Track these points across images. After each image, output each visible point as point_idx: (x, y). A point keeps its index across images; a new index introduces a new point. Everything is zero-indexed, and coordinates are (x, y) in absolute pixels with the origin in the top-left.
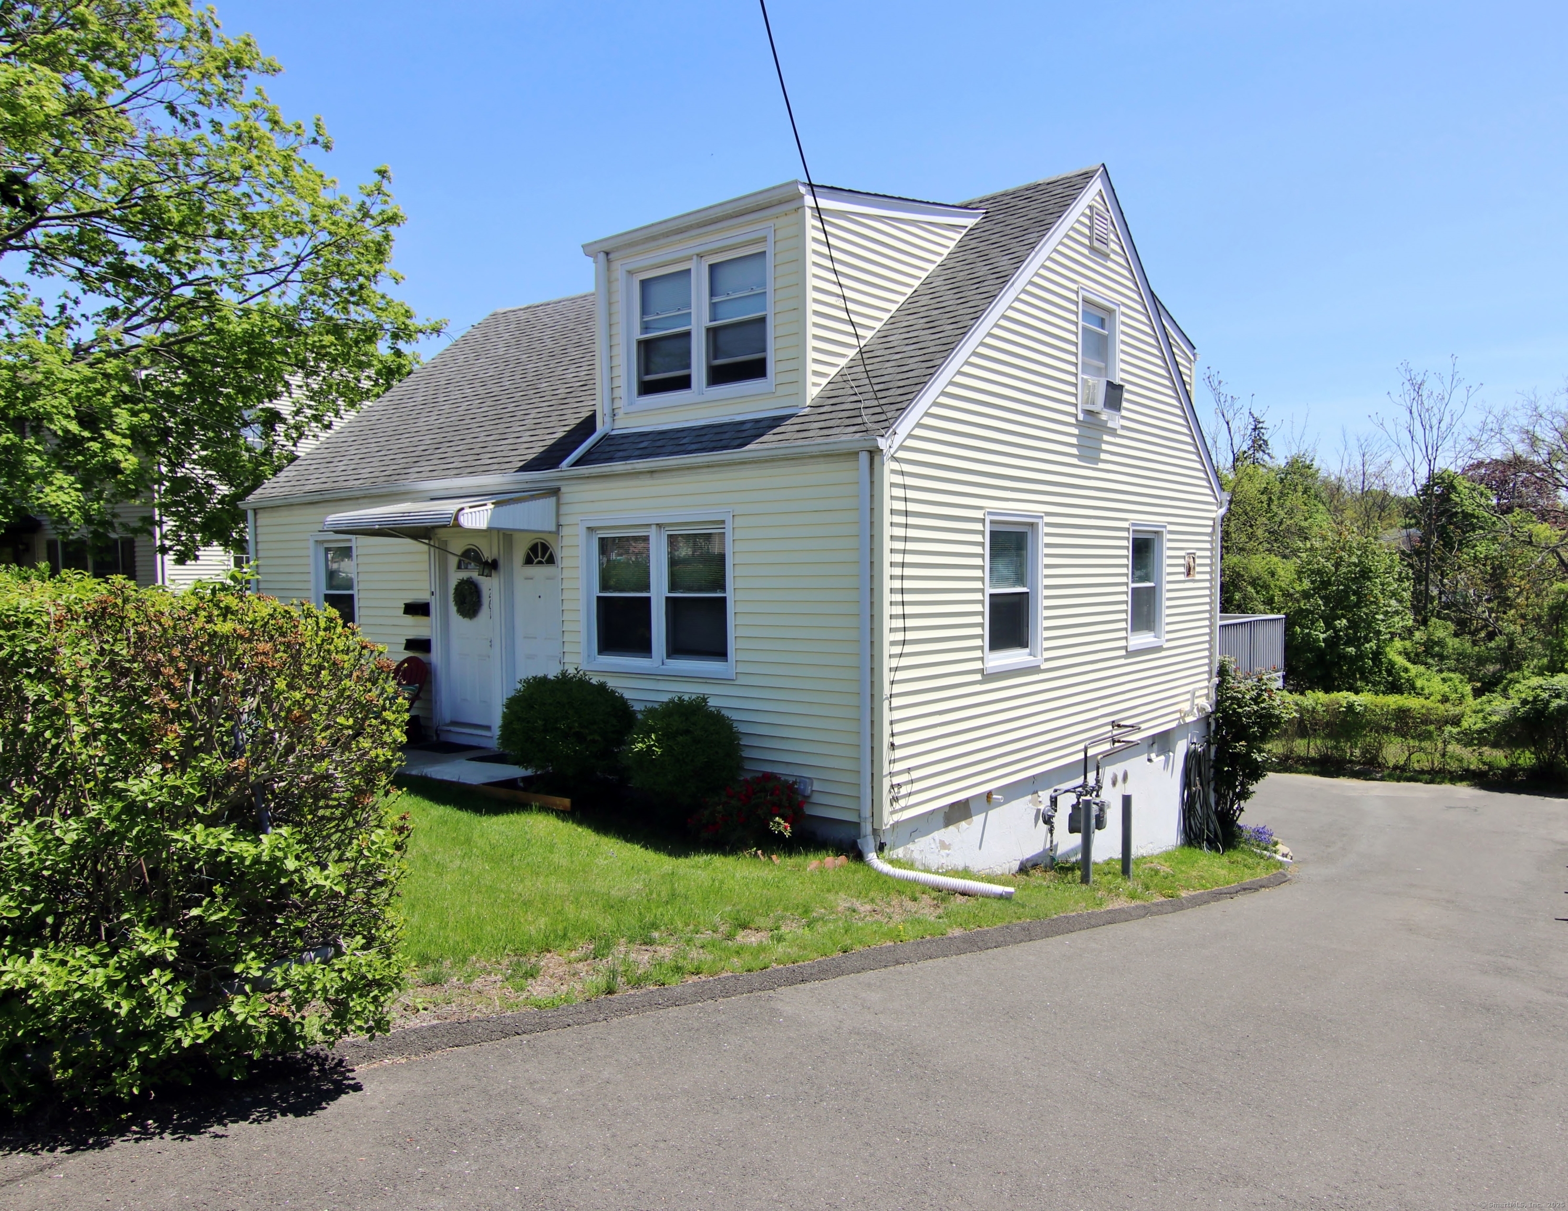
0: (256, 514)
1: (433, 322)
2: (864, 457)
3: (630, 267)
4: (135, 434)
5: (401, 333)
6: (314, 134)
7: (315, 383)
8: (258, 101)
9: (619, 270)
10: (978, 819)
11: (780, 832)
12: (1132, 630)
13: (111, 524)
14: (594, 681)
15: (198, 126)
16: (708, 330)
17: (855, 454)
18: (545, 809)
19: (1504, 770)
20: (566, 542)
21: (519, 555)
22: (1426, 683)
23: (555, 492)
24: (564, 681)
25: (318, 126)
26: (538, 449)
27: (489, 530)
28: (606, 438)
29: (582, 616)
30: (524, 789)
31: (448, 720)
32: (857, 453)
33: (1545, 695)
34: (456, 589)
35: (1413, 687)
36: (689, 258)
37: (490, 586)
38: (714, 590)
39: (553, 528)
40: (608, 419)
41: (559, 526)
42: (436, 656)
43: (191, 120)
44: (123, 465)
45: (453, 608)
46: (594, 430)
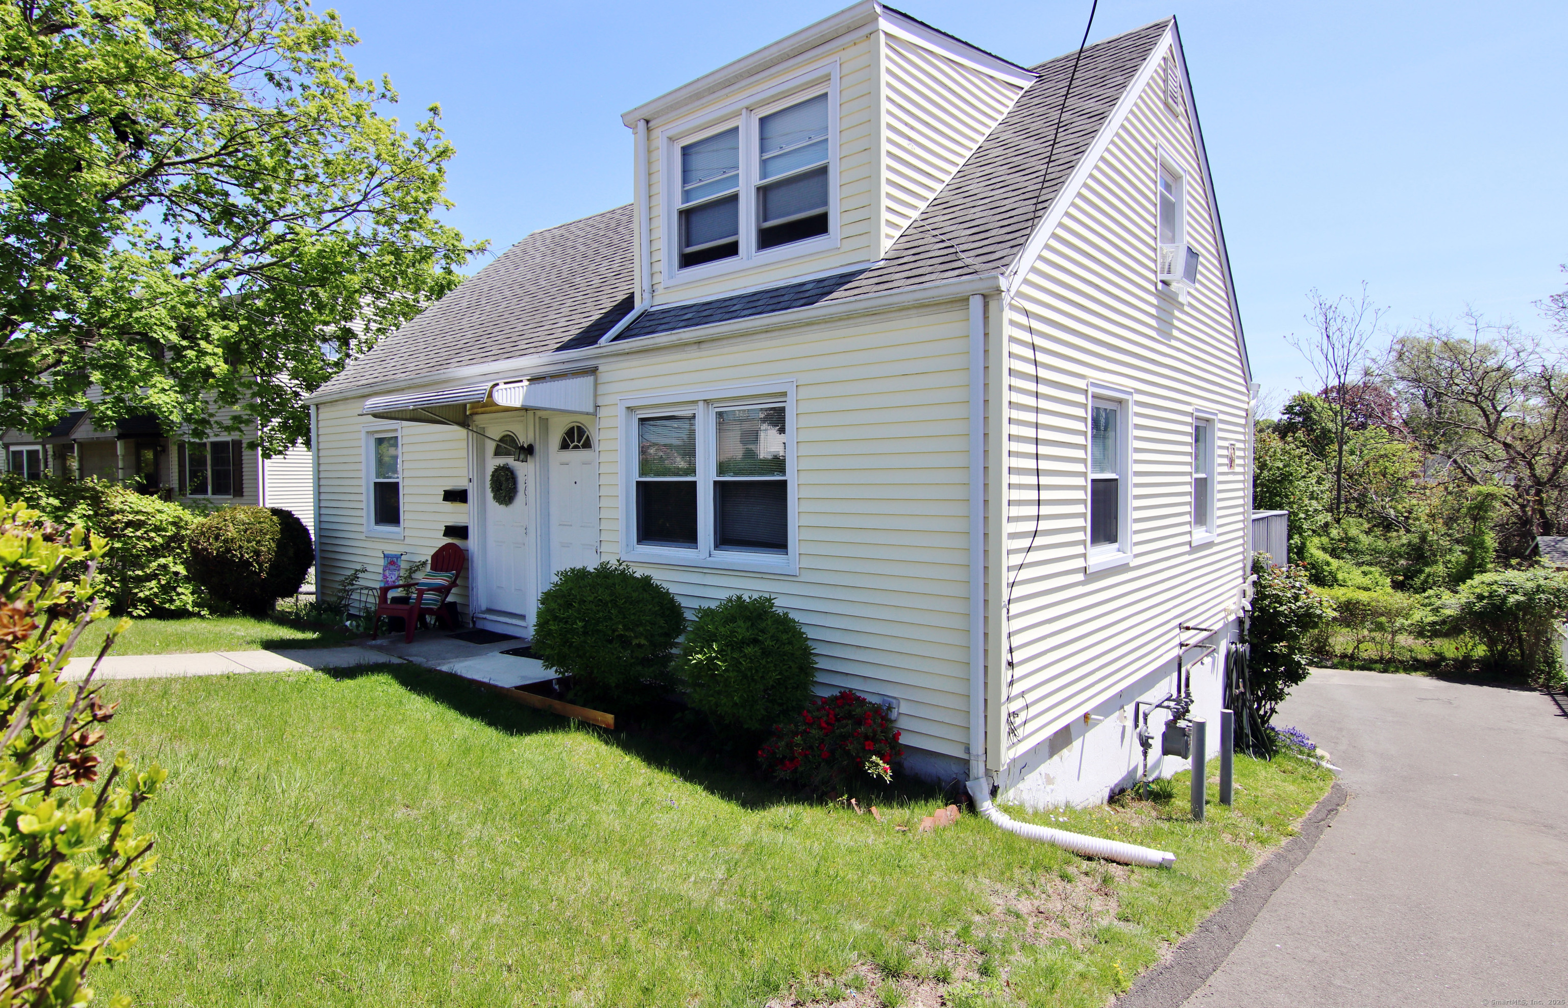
0: (318, 409)
1: (478, 242)
2: (976, 303)
3: (670, 133)
4: (225, 343)
5: (453, 254)
6: (383, 90)
7: (382, 303)
8: (337, 62)
9: (660, 137)
10: (1077, 744)
11: (879, 775)
12: (1196, 523)
13: (208, 422)
14: (637, 575)
15: (291, 89)
16: (759, 189)
17: (964, 301)
18: (585, 726)
19: (1455, 660)
20: (604, 424)
21: (555, 439)
22: (1346, 575)
23: (593, 371)
24: (604, 574)
25: (386, 83)
26: (574, 331)
27: (525, 409)
28: (645, 315)
29: (621, 503)
30: (560, 697)
31: (484, 608)
32: (967, 299)
33: (1502, 591)
34: (493, 476)
35: (1336, 580)
36: (737, 114)
37: (525, 471)
38: (771, 472)
39: (591, 410)
40: (646, 295)
41: (597, 407)
42: (473, 543)
43: (285, 84)
44: (214, 370)
45: (490, 495)
46: (633, 308)
